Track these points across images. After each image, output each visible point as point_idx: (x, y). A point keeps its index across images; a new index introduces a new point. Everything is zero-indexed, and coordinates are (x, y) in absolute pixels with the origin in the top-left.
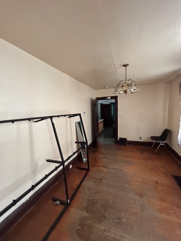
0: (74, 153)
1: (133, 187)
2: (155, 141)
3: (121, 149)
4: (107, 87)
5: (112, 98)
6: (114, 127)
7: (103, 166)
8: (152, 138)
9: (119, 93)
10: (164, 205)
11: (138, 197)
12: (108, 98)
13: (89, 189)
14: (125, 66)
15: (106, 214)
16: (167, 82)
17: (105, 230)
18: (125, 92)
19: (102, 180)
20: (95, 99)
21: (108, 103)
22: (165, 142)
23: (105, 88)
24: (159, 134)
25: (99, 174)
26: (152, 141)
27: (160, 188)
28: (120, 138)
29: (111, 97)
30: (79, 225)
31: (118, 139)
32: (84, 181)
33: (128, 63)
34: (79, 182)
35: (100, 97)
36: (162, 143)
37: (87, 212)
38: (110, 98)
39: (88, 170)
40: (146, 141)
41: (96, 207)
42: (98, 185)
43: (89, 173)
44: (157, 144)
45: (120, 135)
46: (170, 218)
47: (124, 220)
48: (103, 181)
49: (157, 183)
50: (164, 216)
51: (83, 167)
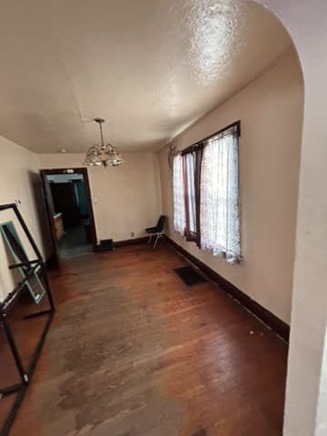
0: (11, 295)
1: (134, 302)
2: (151, 235)
3: (106, 258)
4: (64, 151)
5: (77, 171)
6: (88, 223)
7: (80, 294)
8: (148, 230)
9: (95, 165)
10: (170, 303)
11: (141, 310)
12: (69, 171)
13: (64, 338)
14: (98, 121)
15: (104, 354)
16: (156, 152)
17: (107, 372)
18: (104, 163)
19: (84, 314)
20: (38, 172)
21: (67, 181)
22: (163, 232)
23: (60, 151)
24: (154, 225)
25: (77, 308)
26: (147, 235)
27: (164, 288)
28: (101, 241)
29: (74, 169)
30: (61, 395)
31: (99, 243)
32: (49, 332)
33: (103, 118)
34: (37, 339)
35: (50, 168)
36: (159, 235)
37: (71, 370)
38: (72, 171)
39: (51, 312)
40: (140, 237)
41: (85, 355)
42: (80, 325)
43: (56, 315)
44: (154, 238)
45: (101, 235)
46: (176, 313)
47: (130, 344)
48: (87, 315)
49: (160, 284)
50: (170, 314)
51: (38, 311)
